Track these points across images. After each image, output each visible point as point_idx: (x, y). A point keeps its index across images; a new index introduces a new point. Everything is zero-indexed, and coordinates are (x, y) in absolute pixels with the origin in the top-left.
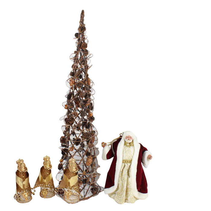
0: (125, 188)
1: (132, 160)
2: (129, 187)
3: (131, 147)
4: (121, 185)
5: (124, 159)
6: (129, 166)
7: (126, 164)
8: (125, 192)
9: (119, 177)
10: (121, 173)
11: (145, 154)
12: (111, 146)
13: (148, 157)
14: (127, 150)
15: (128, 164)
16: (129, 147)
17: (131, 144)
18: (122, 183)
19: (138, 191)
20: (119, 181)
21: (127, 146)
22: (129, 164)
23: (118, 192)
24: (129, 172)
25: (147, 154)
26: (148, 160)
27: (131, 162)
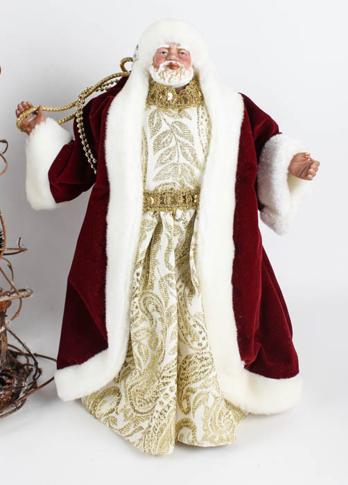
0: (170, 358)
1: (198, 190)
2: (193, 350)
3: (191, 111)
4: (145, 342)
5: (152, 186)
6: (183, 228)
7: (167, 218)
8: (173, 383)
9: (133, 296)
10: (140, 270)
11: (274, 149)
12: (76, 129)
13: (290, 169)
14: (164, 127)
15: (179, 213)
16: (175, 112)
17: (190, 95)
18: (153, 333)
19: (246, 367)
20: (131, 321)
21: (166, 105)
22: (185, 215)
23: (129, 381)
24: (188, 259)
25: (283, 150)
26: (291, 185)
27: (192, 198)
